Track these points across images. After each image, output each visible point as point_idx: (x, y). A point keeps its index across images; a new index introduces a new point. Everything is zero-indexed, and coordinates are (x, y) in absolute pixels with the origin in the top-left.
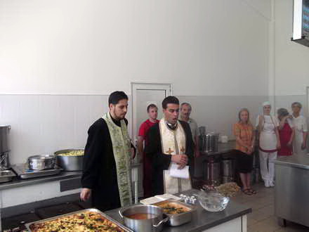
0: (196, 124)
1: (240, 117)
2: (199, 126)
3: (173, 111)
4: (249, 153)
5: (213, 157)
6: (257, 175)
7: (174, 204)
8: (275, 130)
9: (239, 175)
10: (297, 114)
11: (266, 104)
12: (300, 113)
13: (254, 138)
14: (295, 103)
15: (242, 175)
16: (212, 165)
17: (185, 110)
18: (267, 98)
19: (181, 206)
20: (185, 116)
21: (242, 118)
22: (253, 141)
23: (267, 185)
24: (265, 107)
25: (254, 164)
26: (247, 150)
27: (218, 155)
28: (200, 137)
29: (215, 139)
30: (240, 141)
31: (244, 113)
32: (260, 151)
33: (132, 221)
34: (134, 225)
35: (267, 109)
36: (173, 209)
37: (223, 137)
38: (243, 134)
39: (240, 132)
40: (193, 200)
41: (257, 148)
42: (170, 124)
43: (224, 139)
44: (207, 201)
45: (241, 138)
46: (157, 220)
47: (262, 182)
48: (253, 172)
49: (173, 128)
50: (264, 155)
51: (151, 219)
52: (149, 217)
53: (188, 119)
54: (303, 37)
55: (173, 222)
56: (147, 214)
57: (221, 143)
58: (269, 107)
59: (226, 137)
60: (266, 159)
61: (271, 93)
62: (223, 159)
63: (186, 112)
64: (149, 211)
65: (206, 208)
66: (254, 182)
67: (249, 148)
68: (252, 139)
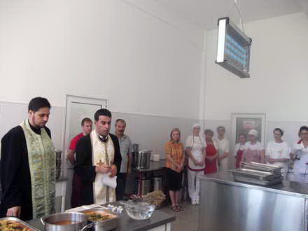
0: (130, 141)
1: (171, 137)
2: (133, 143)
3: (104, 123)
4: (178, 171)
5: (145, 173)
6: (185, 193)
7: (101, 212)
9: (169, 193)
11: (196, 125)
13: (184, 156)
15: (171, 193)
16: (143, 181)
18: (197, 121)
19: (107, 214)
20: (120, 133)
21: (173, 136)
22: (183, 160)
23: (194, 203)
25: (183, 182)
26: (177, 168)
27: (149, 172)
28: (133, 153)
29: (147, 155)
30: (171, 160)
31: (176, 133)
32: (188, 170)
34: (56, 228)
36: (99, 216)
37: (155, 156)
38: (174, 152)
39: (171, 150)
40: (120, 209)
41: (186, 167)
42: (101, 137)
43: (156, 157)
44: (133, 209)
45: (171, 156)
46: (81, 225)
47: (189, 200)
48: (181, 190)
49: (104, 140)
50: (191, 174)
51: (75, 224)
52: (73, 223)
53: (122, 135)
54: (225, 61)
56: (71, 221)
57: (152, 161)
58: (199, 128)
59: (158, 156)
60: (193, 178)
62: (154, 177)
63: (121, 129)
64: (73, 219)
66: (182, 200)
67: (178, 166)
68: (182, 158)
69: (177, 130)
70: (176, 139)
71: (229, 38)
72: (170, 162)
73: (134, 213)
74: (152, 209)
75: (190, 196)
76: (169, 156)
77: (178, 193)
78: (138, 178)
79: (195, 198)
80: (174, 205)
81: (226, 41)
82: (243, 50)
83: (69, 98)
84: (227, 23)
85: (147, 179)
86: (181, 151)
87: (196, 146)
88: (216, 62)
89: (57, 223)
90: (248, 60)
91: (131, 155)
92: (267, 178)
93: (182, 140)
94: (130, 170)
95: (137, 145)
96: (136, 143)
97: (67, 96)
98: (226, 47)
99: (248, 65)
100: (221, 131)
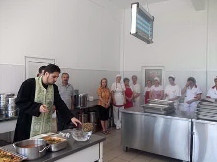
1: (101, 84)
2: (75, 89)
4: (106, 107)
5: (84, 110)
6: (112, 122)
7: (55, 138)
8: (123, 92)
9: (100, 122)
10: (135, 83)
12: (137, 82)
13: (110, 97)
14: (134, 76)
15: (102, 122)
16: (83, 115)
17: (64, 77)
18: (119, 73)
19: (59, 139)
20: (65, 82)
21: (103, 84)
23: (117, 128)
24: (118, 78)
26: (106, 105)
27: (87, 108)
28: (75, 96)
29: (85, 97)
30: (102, 99)
31: (104, 81)
32: (114, 106)
33: (23, 149)
34: (25, 150)
35: (119, 79)
36: (54, 140)
38: (103, 94)
39: (101, 93)
40: (68, 135)
43: (91, 98)
45: (102, 97)
46: (42, 147)
47: (114, 126)
48: (109, 120)
50: (116, 109)
51: (38, 147)
52: (36, 146)
54: (137, 33)
55: (53, 149)
56: (34, 145)
57: (89, 101)
59: (92, 97)
60: (117, 111)
61: (121, 70)
62: (90, 112)
63: (65, 79)
64: (36, 143)
65: (77, 139)
66: (110, 126)
67: (106, 103)
68: (108, 98)
69: (105, 79)
70: (104, 85)
71: (139, 17)
72: (101, 101)
73: (78, 137)
74: (90, 134)
75: (115, 123)
76: (100, 97)
77: (107, 122)
78: (79, 113)
79: (118, 125)
80: (104, 130)
81: (137, 19)
82: (148, 25)
83: (27, 59)
84: (138, 6)
85: (85, 113)
86: (108, 94)
87: (118, 89)
88: (131, 34)
89: (25, 147)
90: (152, 31)
91: (73, 97)
92: (165, 109)
93: (108, 86)
94: (73, 108)
95: (77, 91)
96: (77, 89)
97: (26, 57)
98: (137, 23)
99: (152, 35)
100: (135, 79)
